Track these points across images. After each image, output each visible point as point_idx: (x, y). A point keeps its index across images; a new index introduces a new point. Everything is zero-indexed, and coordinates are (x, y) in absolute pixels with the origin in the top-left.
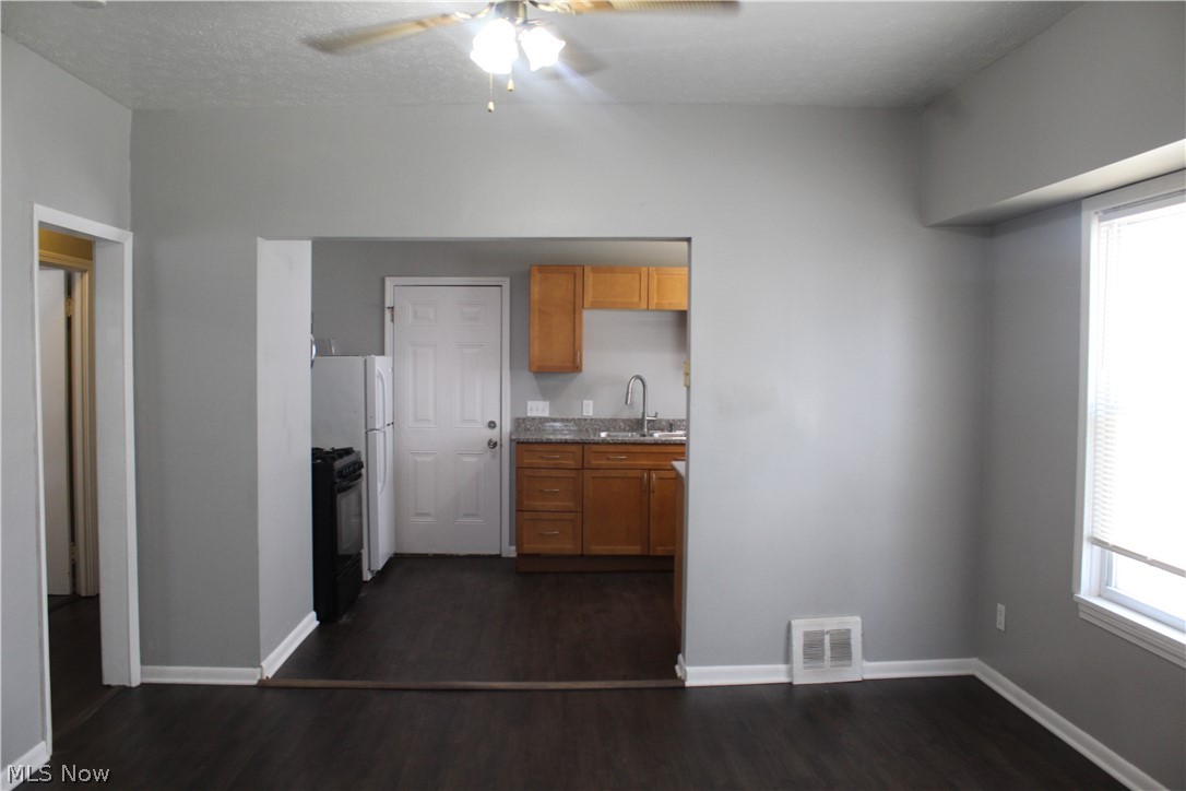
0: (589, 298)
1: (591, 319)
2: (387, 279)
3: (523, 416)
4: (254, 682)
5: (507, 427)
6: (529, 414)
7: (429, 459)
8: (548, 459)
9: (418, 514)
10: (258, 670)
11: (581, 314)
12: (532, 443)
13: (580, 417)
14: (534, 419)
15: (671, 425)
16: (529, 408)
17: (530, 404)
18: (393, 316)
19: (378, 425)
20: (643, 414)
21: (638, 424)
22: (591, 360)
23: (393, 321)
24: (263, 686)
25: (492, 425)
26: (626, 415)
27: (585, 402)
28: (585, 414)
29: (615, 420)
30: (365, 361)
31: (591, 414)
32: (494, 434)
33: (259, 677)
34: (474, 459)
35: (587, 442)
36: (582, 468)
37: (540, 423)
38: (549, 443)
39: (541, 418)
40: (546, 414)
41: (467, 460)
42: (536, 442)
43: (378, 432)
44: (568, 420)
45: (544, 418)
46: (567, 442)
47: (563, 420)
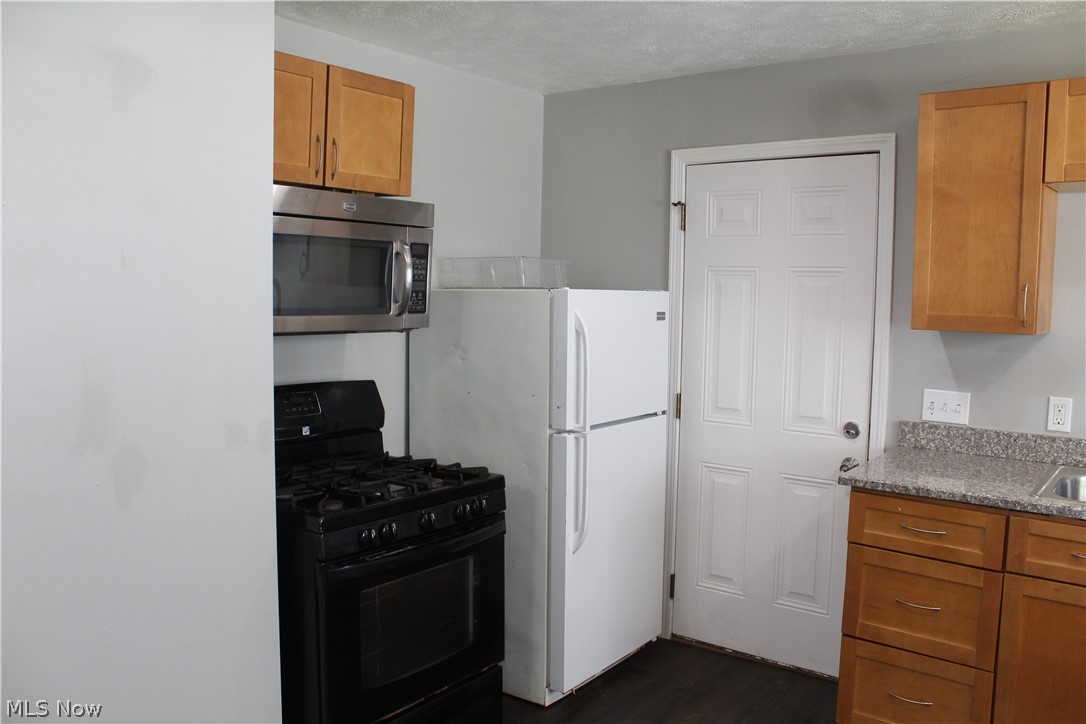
2: (675, 155)
3: (913, 419)
5: (881, 437)
6: (927, 416)
7: (734, 481)
8: (919, 535)
9: (712, 576)
11: (1036, 201)
12: (883, 494)
13: (1040, 433)
14: (935, 427)
16: (926, 403)
17: (930, 395)
18: (684, 220)
19: (570, 425)
23: (684, 228)
25: (851, 430)
27: (1055, 400)
28: (1051, 427)
30: (550, 299)
32: (854, 448)
34: (812, 493)
35: (1019, 508)
36: (1003, 570)
37: (948, 436)
38: (922, 498)
39: (950, 427)
40: (963, 418)
41: (799, 491)
42: (894, 492)
43: (570, 438)
44: (1009, 435)
45: (958, 428)
46: (968, 503)
47: (998, 434)
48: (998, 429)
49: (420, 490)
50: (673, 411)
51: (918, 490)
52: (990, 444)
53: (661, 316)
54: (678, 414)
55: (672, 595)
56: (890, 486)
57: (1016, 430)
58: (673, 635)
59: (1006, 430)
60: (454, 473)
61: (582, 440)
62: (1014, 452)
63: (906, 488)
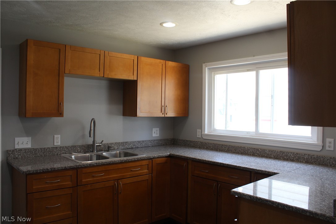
0: (68, 67)
1: (68, 82)
3: (12, 149)
6: (17, 147)
8: (51, 183)
11: (63, 78)
12: (40, 173)
13: (53, 146)
14: (21, 150)
15: (109, 147)
16: (16, 143)
17: (17, 139)
20: (94, 141)
21: (89, 148)
22: (68, 108)
26: (80, 143)
27: (56, 136)
28: (55, 144)
29: (75, 146)
31: (59, 144)
35: (80, 167)
36: (77, 186)
37: (25, 152)
38: (53, 171)
39: (26, 149)
40: (29, 146)
42: (44, 172)
44: (44, 149)
45: (28, 149)
46: (67, 169)
47: (41, 149)
48: (41, 147)
51: (51, 169)
52: (39, 152)
56: (42, 170)
57: (46, 147)
59: (44, 147)
62: (46, 153)
63: (47, 169)
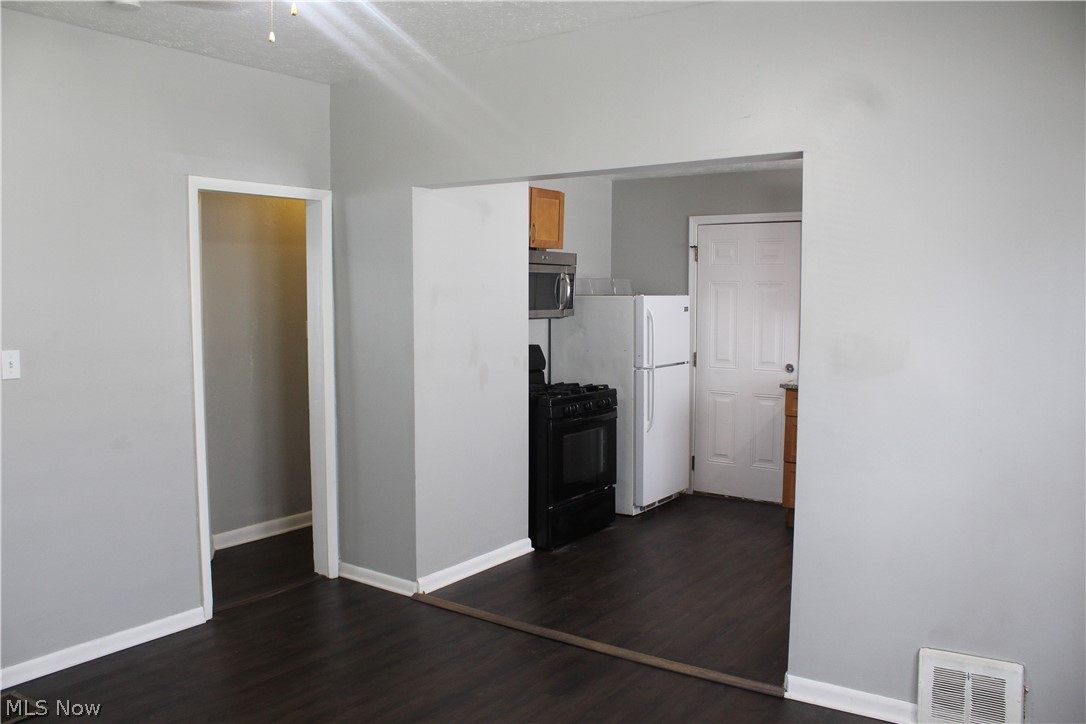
2: (691, 218)
4: (410, 594)
7: (727, 400)
9: (716, 455)
10: (415, 584)
18: (696, 255)
19: (645, 365)
23: (696, 260)
24: (417, 600)
25: (790, 368)
30: (635, 301)
32: (791, 378)
33: (415, 591)
34: (771, 403)
41: (764, 403)
43: (646, 371)
49: (573, 393)
50: (692, 362)
53: (686, 309)
54: (695, 365)
55: (693, 468)
58: (694, 492)
60: (591, 388)
61: (651, 373)
